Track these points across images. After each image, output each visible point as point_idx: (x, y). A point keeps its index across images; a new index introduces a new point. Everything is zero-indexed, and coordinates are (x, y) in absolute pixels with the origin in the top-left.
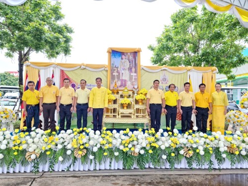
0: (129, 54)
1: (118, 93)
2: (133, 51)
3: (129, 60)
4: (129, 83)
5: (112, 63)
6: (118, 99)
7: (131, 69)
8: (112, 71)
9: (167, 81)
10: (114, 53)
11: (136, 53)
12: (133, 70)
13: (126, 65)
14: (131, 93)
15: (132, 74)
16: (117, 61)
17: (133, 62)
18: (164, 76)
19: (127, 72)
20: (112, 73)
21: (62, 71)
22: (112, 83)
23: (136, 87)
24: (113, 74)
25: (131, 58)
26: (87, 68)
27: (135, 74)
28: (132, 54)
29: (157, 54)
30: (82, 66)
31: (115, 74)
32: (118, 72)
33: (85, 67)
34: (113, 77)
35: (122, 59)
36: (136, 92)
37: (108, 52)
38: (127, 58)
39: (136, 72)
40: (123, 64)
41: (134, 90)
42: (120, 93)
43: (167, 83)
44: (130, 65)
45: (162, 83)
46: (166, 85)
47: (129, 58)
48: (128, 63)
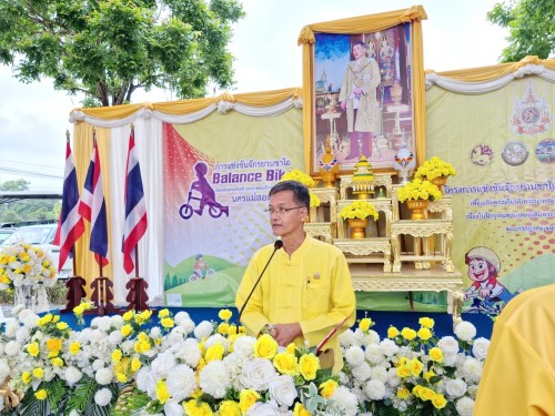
0: (378, 35)
1: (336, 182)
2: (395, 22)
3: (378, 58)
4: (380, 144)
5: (317, 78)
6: (333, 202)
7: (387, 89)
8: (319, 106)
10: (324, 40)
11: (403, 29)
12: (397, 92)
13: (367, 77)
14: (386, 179)
15: (390, 109)
16: (336, 68)
17: (393, 63)
20: (318, 115)
21: (168, 127)
22: (319, 149)
23: (404, 154)
24: (324, 117)
25: (387, 48)
26: (238, 107)
27: (405, 108)
28: (390, 34)
29: (522, 32)
30: (222, 103)
31: (331, 116)
33: (229, 105)
34: (322, 128)
35: (353, 58)
36: (404, 174)
37: (301, 41)
38: (371, 51)
39: (405, 99)
40: (357, 76)
41: (397, 166)
42: (346, 181)
43: (542, 128)
44: (382, 75)
45: (521, 130)
46: (541, 137)
47: (377, 51)
48: (377, 71)
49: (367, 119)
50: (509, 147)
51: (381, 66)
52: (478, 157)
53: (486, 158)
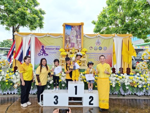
0: (76, 27)
1: (69, 51)
3: (76, 30)
4: (76, 45)
5: (66, 32)
6: (69, 54)
7: (77, 36)
8: (66, 37)
9: (100, 44)
10: (67, 26)
11: (80, 26)
12: (79, 37)
13: (74, 33)
14: (77, 51)
15: (78, 39)
16: (69, 31)
17: (78, 32)
18: (98, 40)
19: (75, 38)
20: (66, 39)
21: (36, 38)
22: (66, 45)
23: (80, 47)
24: (67, 39)
25: (77, 29)
26: (51, 36)
27: (80, 39)
28: (78, 27)
29: (97, 27)
30: (48, 35)
31: (68, 39)
32: (69, 38)
33: (49, 35)
34: (66, 42)
35: (72, 30)
36: (80, 50)
37: (63, 26)
38: (75, 29)
39: (80, 38)
40: (72, 33)
41: (79, 49)
43: (99, 45)
44: (77, 34)
45: (97, 45)
46: (99, 46)
47: (76, 29)
48: (76, 33)
49: (74, 41)
50: (95, 47)
51: (76, 32)
52: (90, 48)
53: (92, 49)
